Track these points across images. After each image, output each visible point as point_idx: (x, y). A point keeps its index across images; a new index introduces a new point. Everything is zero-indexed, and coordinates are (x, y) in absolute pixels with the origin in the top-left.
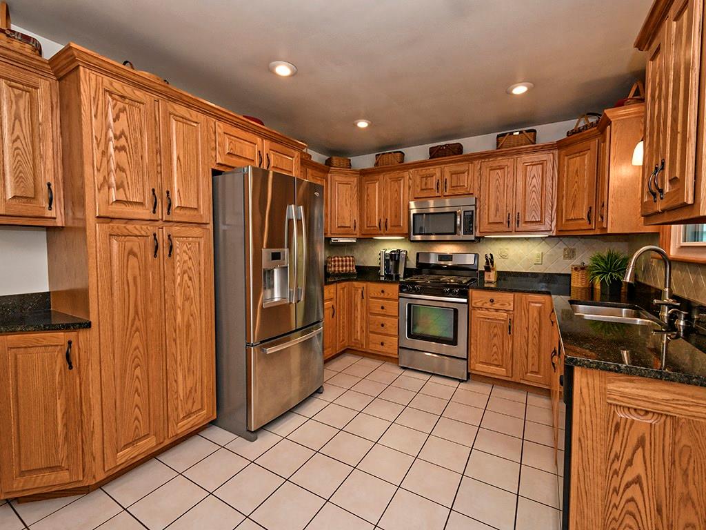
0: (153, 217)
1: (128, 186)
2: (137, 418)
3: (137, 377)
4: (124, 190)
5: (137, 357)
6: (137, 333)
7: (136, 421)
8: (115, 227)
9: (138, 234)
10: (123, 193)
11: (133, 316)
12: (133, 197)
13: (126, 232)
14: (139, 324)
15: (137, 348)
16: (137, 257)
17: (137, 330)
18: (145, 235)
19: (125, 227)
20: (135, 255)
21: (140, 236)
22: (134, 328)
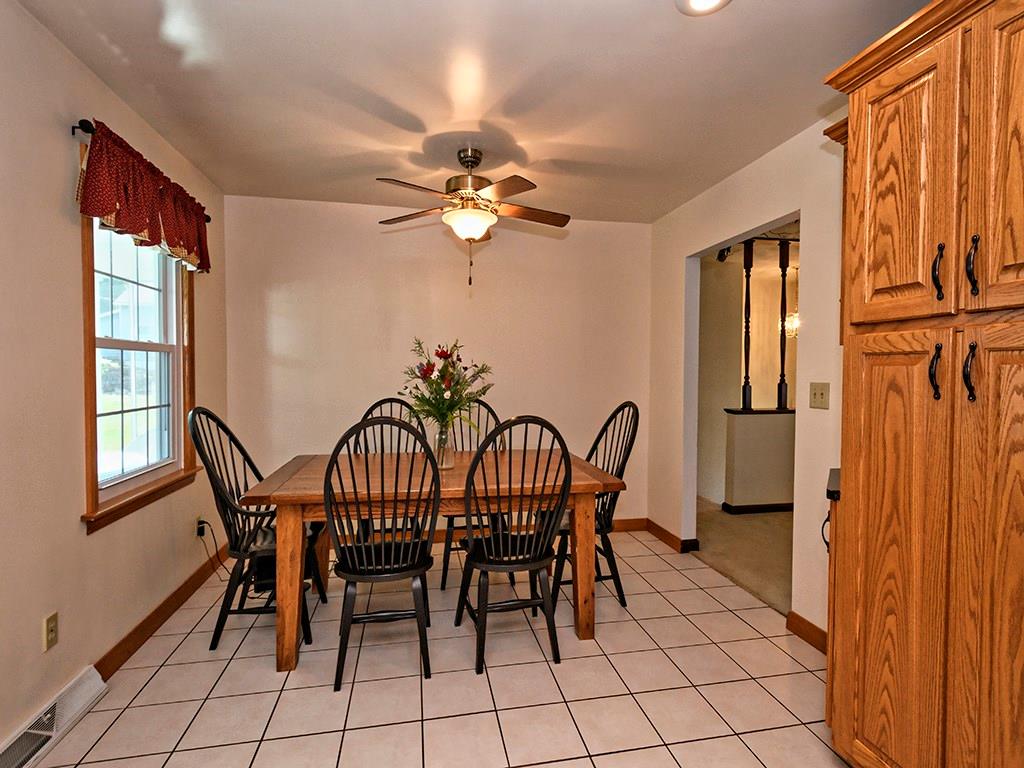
0: (937, 308)
1: (894, 257)
2: (884, 711)
3: (890, 633)
4: (888, 268)
5: (890, 592)
6: (895, 546)
7: (883, 716)
8: (871, 341)
9: (908, 349)
10: (886, 272)
11: (889, 510)
12: (901, 276)
13: (886, 348)
14: (897, 531)
15: (891, 576)
16: (902, 396)
17: (894, 541)
18: (919, 349)
19: (885, 337)
20: (899, 391)
21: (911, 353)
22: (889, 536)
